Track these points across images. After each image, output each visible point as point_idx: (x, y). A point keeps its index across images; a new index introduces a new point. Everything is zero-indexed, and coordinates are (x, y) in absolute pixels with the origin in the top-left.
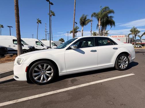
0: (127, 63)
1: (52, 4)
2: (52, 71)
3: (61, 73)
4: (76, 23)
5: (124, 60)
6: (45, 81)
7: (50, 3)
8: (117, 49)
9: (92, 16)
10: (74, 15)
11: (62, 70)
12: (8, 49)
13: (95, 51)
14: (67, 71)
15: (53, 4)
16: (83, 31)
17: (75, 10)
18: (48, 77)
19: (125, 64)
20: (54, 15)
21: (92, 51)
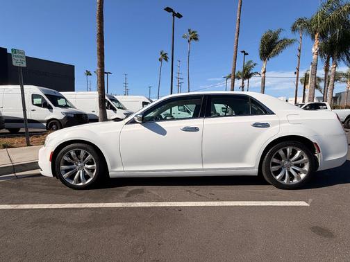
0: (306, 168)
1: (179, 16)
2: (95, 165)
3: (114, 172)
4: (246, 54)
5: (294, 159)
6: (81, 184)
7: (175, 15)
8: (266, 125)
9: (294, 29)
10: (236, 34)
11: (114, 166)
12: (89, 117)
13: (196, 129)
14: (126, 169)
15: (182, 16)
16: (264, 72)
17: (239, 20)
18: (87, 177)
19: (298, 172)
20: (196, 39)
21: (187, 129)
